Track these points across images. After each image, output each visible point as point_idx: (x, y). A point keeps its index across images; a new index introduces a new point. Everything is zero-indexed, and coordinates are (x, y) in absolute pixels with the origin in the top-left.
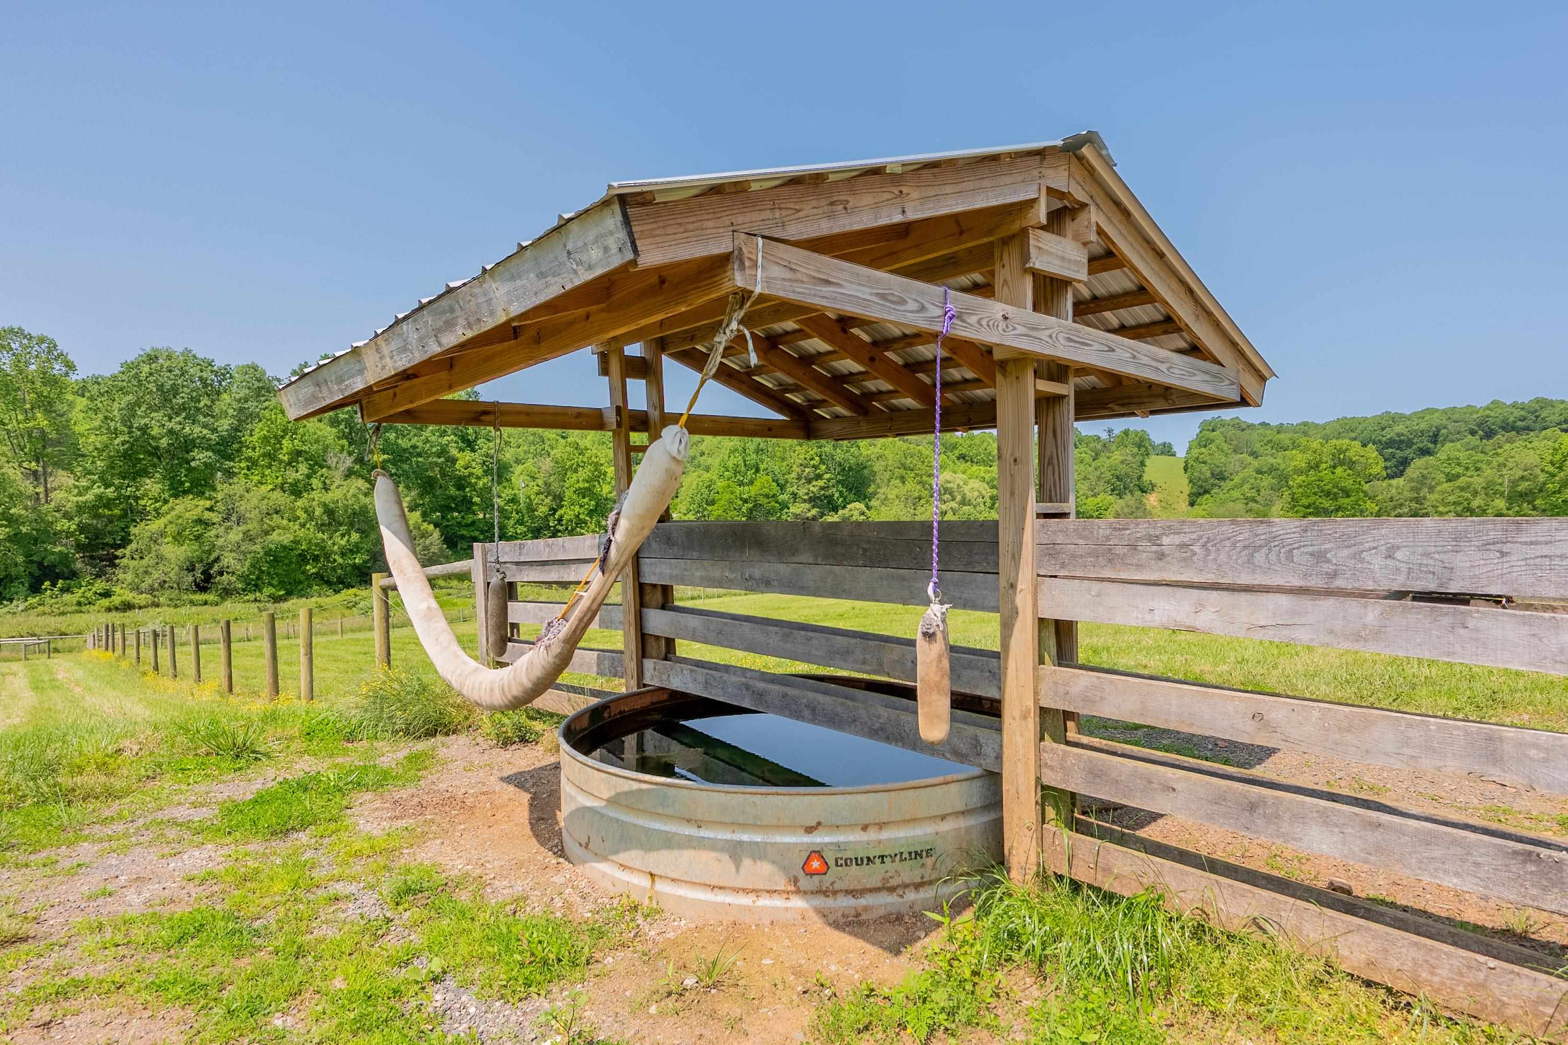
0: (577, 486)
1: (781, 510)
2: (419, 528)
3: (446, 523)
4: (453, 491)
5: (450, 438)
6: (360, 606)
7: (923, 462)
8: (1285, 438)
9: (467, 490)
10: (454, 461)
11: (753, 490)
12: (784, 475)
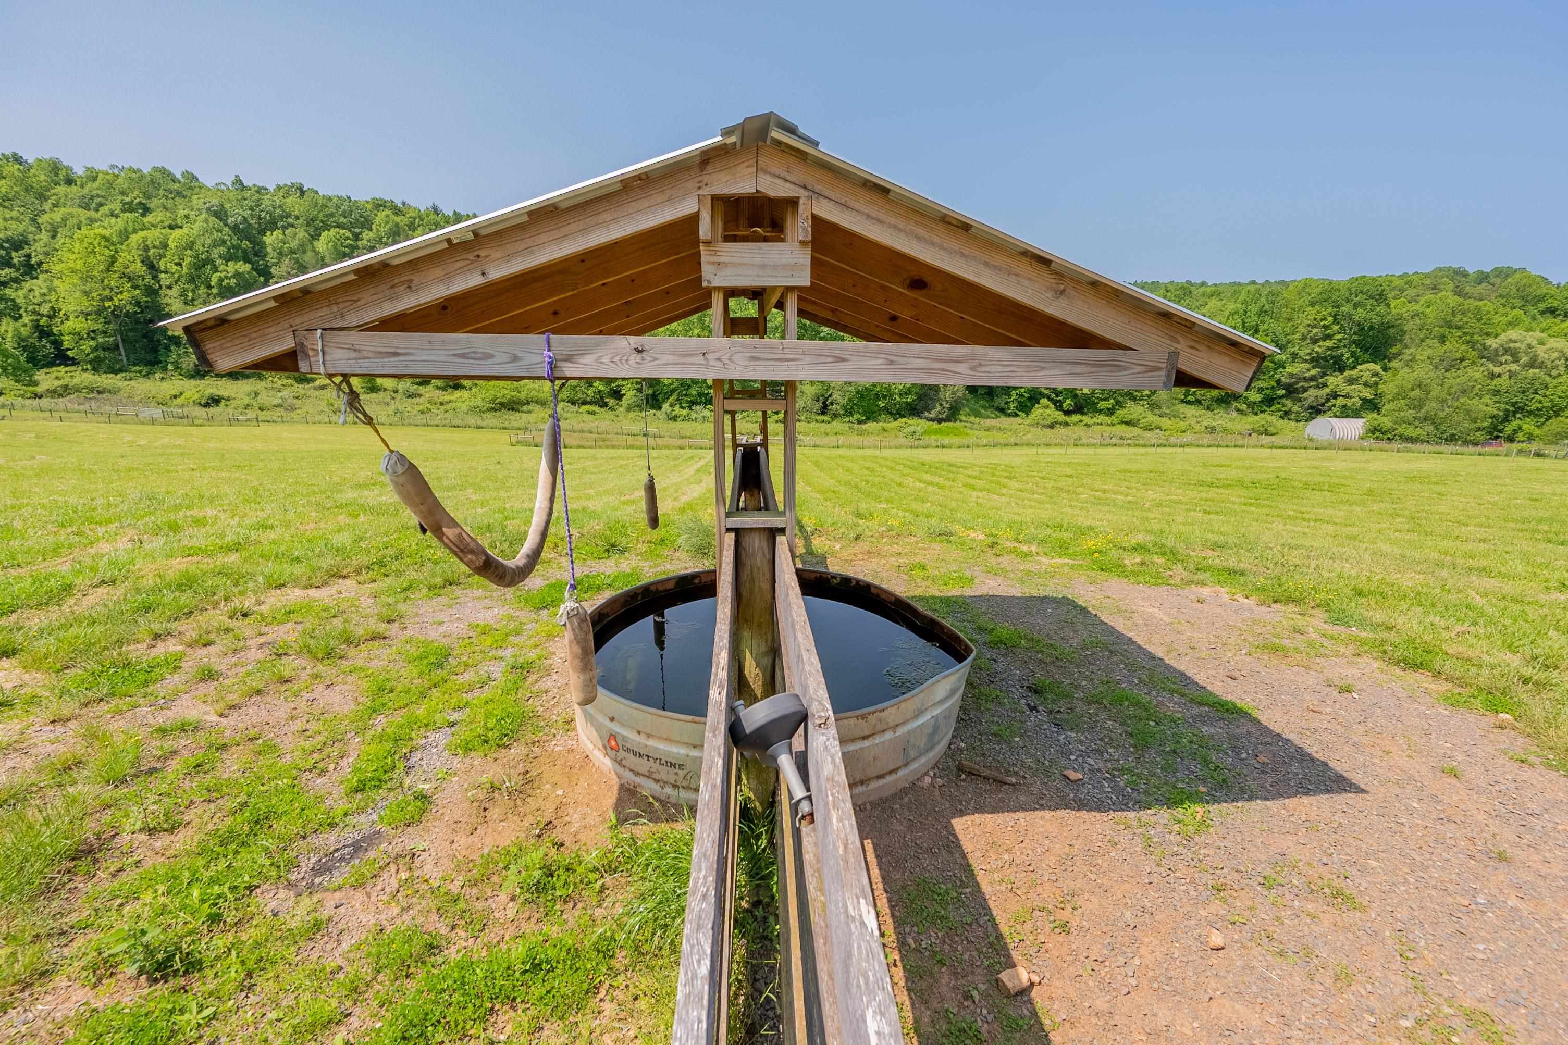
1: (1276, 369)
6: (904, 431)
7: (1478, 321)
12: (1287, 335)
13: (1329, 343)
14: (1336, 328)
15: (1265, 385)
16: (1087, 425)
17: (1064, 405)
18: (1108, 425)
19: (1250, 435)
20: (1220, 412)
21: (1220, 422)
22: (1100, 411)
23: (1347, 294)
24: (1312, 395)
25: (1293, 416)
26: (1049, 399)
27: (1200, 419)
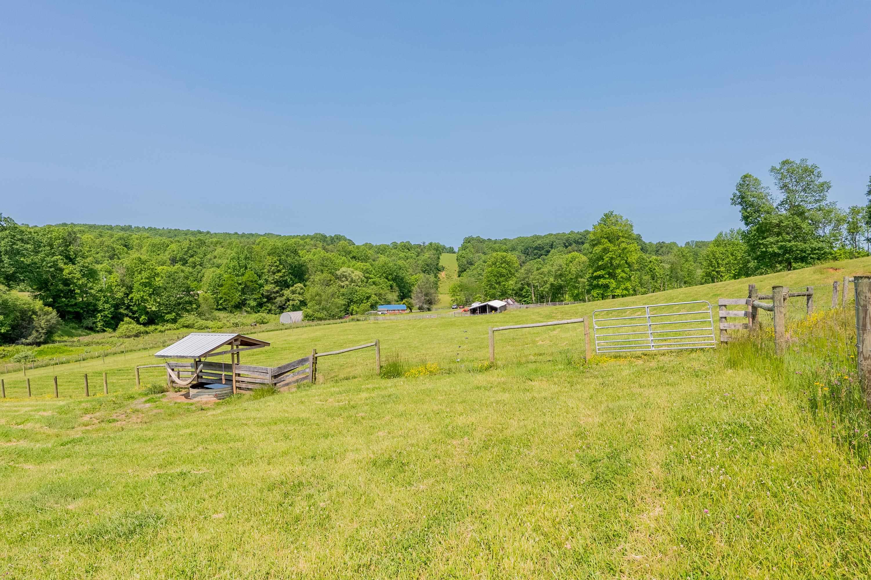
0: (141, 281)
1: (260, 288)
2: (43, 310)
3: (57, 305)
4: (61, 287)
5: (57, 257)
6: (15, 357)
7: (332, 263)
8: (497, 246)
9: (71, 286)
10: (62, 270)
11: (244, 279)
12: (260, 270)
13: (280, 274)
14: (281, 266)
15: (256, 297)
16: (161, 331)
17: (141, 320)
18: (175, 329)
19: (256, 325)
20: (237, 314)
21: (239, 320)
22: (167, 321)
23: (282, 251)
24: (279, 300)
25: (273, 312)
26: (130, 317)
27: (228, 319)
